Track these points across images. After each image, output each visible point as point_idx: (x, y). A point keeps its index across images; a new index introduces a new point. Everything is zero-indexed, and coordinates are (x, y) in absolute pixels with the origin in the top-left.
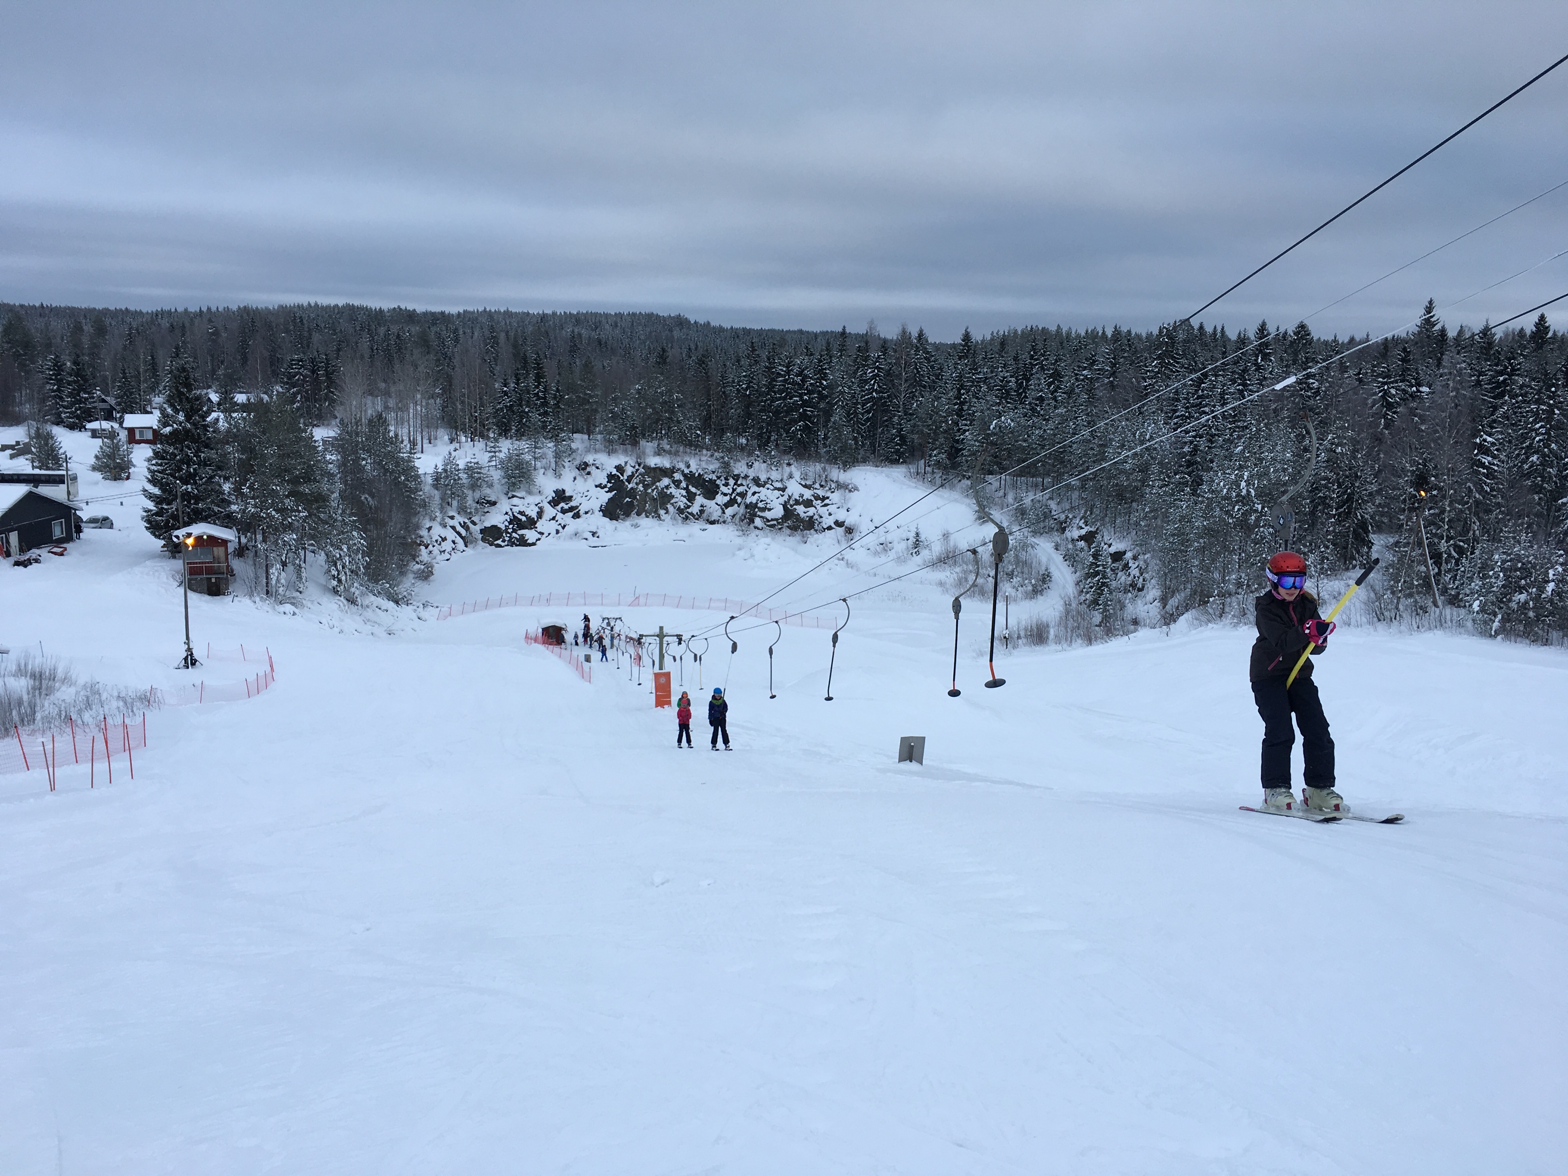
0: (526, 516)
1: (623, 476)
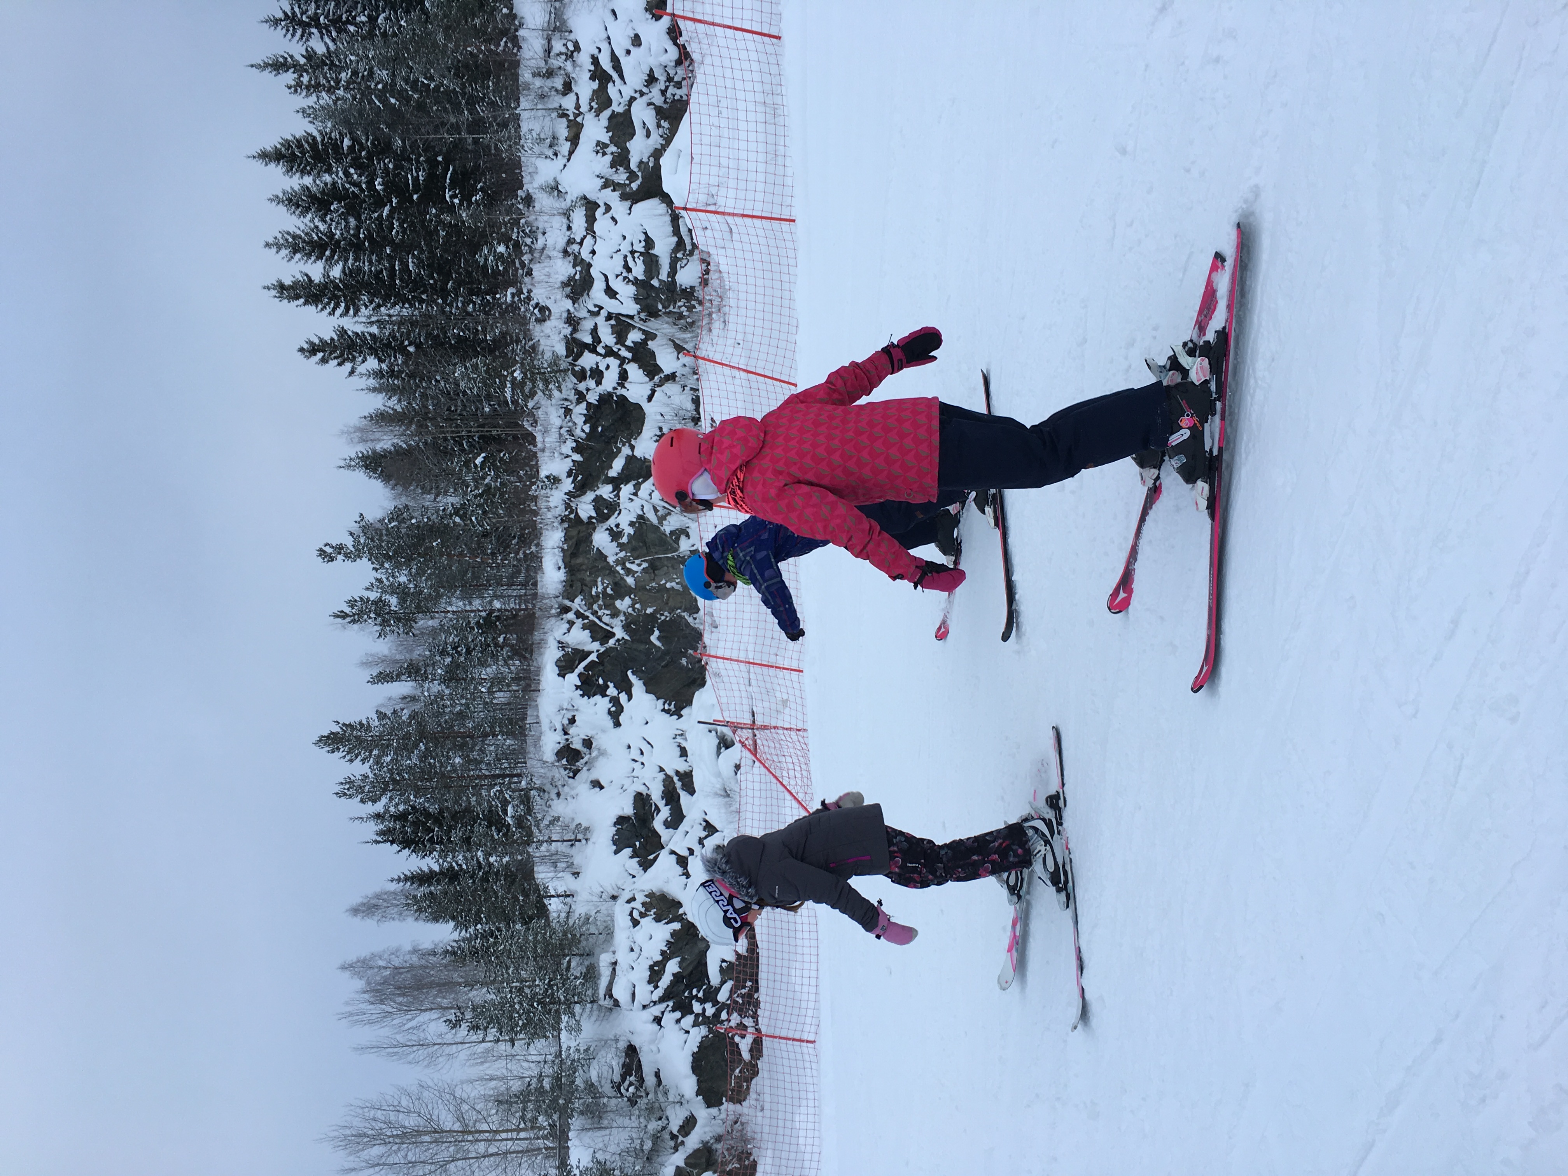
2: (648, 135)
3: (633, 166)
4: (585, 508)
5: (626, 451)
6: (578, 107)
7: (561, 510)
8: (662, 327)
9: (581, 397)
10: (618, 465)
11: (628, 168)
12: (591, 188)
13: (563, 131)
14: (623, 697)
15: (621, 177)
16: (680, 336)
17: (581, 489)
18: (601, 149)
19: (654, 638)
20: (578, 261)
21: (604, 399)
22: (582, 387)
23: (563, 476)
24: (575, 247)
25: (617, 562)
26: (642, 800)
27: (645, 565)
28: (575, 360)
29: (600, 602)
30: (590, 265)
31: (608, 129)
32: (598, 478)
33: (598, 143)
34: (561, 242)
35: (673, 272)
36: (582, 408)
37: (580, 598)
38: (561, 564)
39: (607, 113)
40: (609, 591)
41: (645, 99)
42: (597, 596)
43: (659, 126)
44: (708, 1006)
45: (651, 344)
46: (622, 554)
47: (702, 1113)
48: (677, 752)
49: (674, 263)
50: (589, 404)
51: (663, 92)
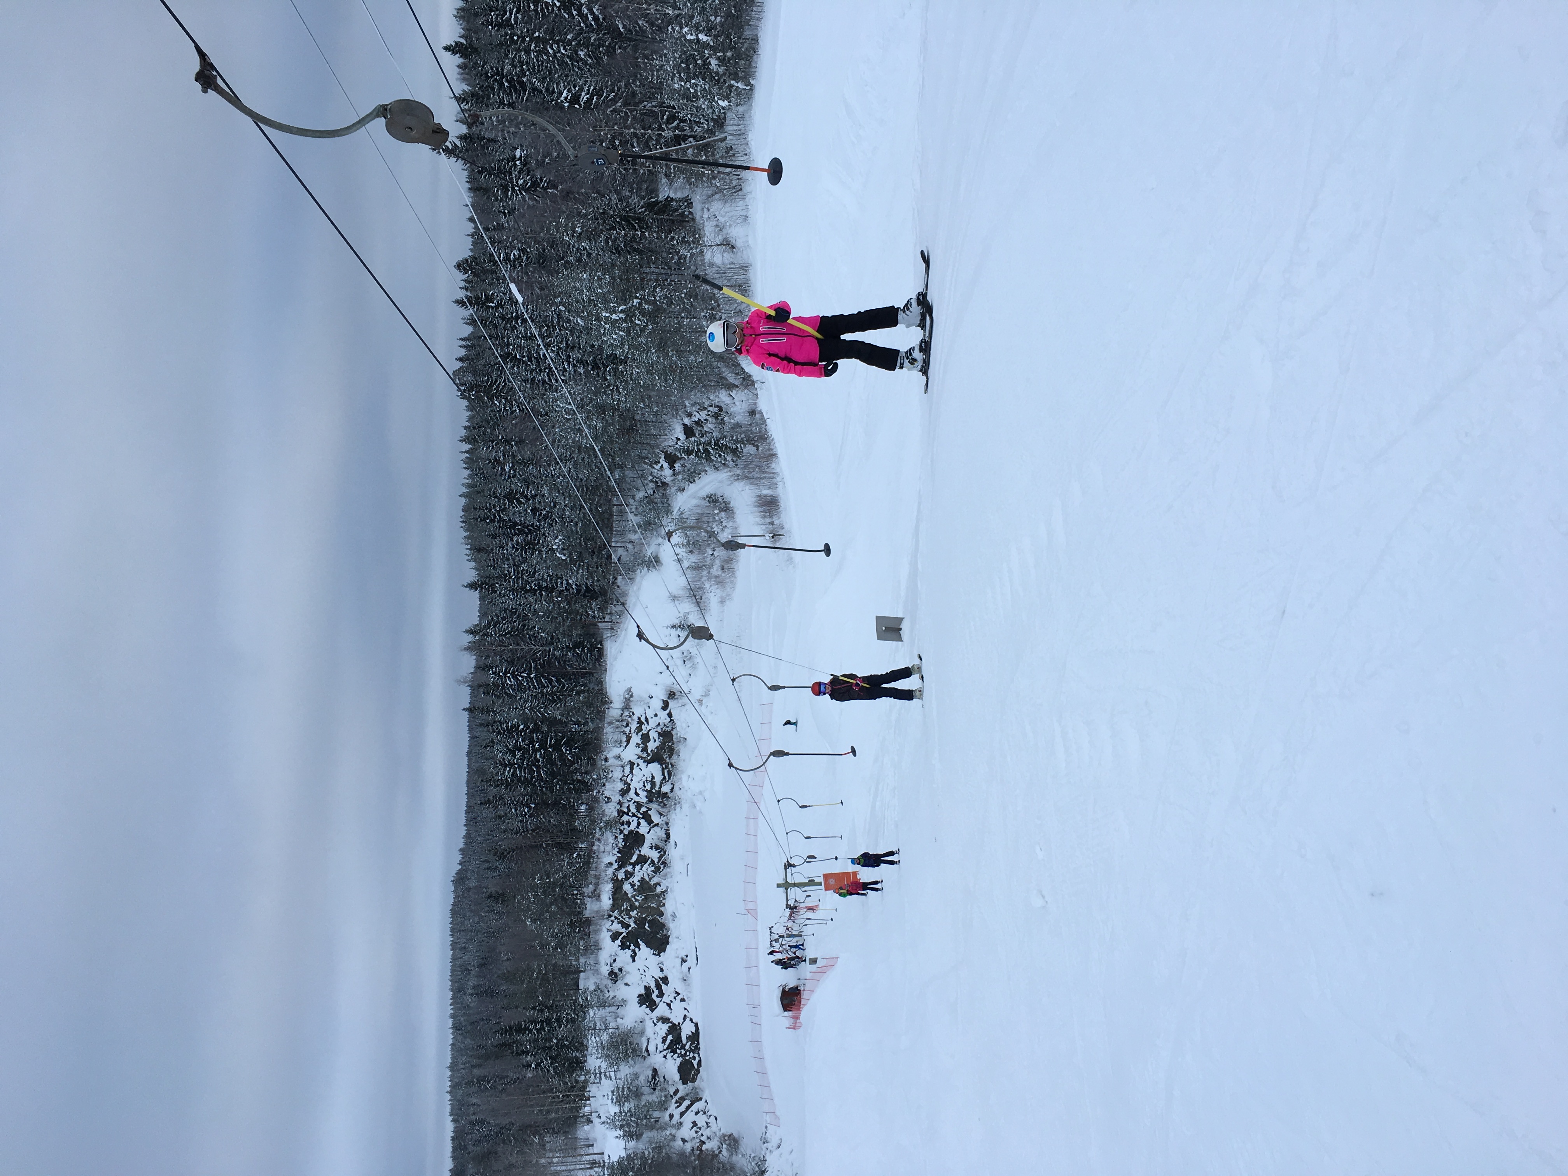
0: (667, 1035)
1: (622, 933)
2: (655, 741)
3: (649, 752)
4: (621, 875)
5: (637, 852)
6: (630, 731)
7: (611, 876)
8: (654, 806)
9: (621, 832)
10: (635, 858)
11: (647, 753)
12: (634, 759)
13: (624, 739)
14: (637, 950)
15: (645, 755)
16: (661, 810)
17: (620, 867)
18: (638, 745)
19: (646, 927)
20: (626, 783)
21: (631, 832)
22: (622, 828)
23: (614, 862)
24: (625, 778)
25: (632, 896)
26: (647, 988)
27: (643, 897)
28: (621, 818)
29: (624, 913)
30: (630, 784)
31: (641, 739)
32: (626, 863)
33: (637, 744)
34: (620, 776)
35: (660, 787)
36: (622, 836)
37: (617, 911)
38: (611, 897)
39: (640, 734)
40: (629, 908)
41: (655, 730)
42: (624, 910)
43: (659, 738)
44: (682, 1050)
45: (649, 812)
46: (634, 893)
47: (681, 1087)
48: (659, 969)
49: (661, 784)
50: (624, 834)
51: (662, 729)
